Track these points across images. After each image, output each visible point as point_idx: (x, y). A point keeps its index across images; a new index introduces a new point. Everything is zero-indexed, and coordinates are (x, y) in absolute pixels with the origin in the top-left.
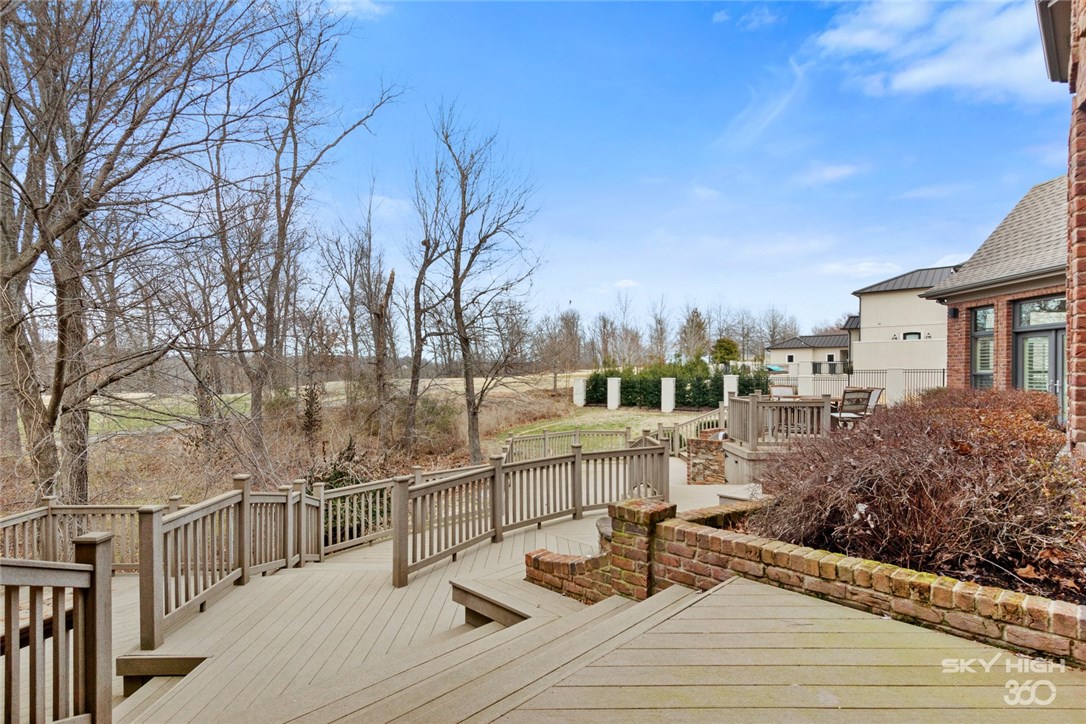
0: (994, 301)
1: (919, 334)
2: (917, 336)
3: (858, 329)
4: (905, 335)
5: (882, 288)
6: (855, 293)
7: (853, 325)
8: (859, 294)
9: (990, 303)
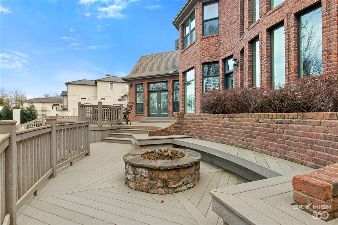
0: (143, 83)
1: (86, 99)
2: (85, 99)
3: (66, 96)
4: (82, 99)
5: (75, 83)
6: (65, 83)
7: (65, 94)
8: (67, 84)
9: (142, 83)
